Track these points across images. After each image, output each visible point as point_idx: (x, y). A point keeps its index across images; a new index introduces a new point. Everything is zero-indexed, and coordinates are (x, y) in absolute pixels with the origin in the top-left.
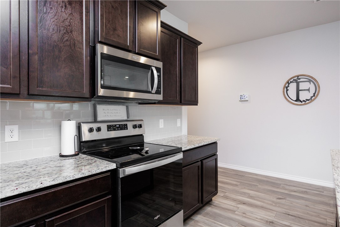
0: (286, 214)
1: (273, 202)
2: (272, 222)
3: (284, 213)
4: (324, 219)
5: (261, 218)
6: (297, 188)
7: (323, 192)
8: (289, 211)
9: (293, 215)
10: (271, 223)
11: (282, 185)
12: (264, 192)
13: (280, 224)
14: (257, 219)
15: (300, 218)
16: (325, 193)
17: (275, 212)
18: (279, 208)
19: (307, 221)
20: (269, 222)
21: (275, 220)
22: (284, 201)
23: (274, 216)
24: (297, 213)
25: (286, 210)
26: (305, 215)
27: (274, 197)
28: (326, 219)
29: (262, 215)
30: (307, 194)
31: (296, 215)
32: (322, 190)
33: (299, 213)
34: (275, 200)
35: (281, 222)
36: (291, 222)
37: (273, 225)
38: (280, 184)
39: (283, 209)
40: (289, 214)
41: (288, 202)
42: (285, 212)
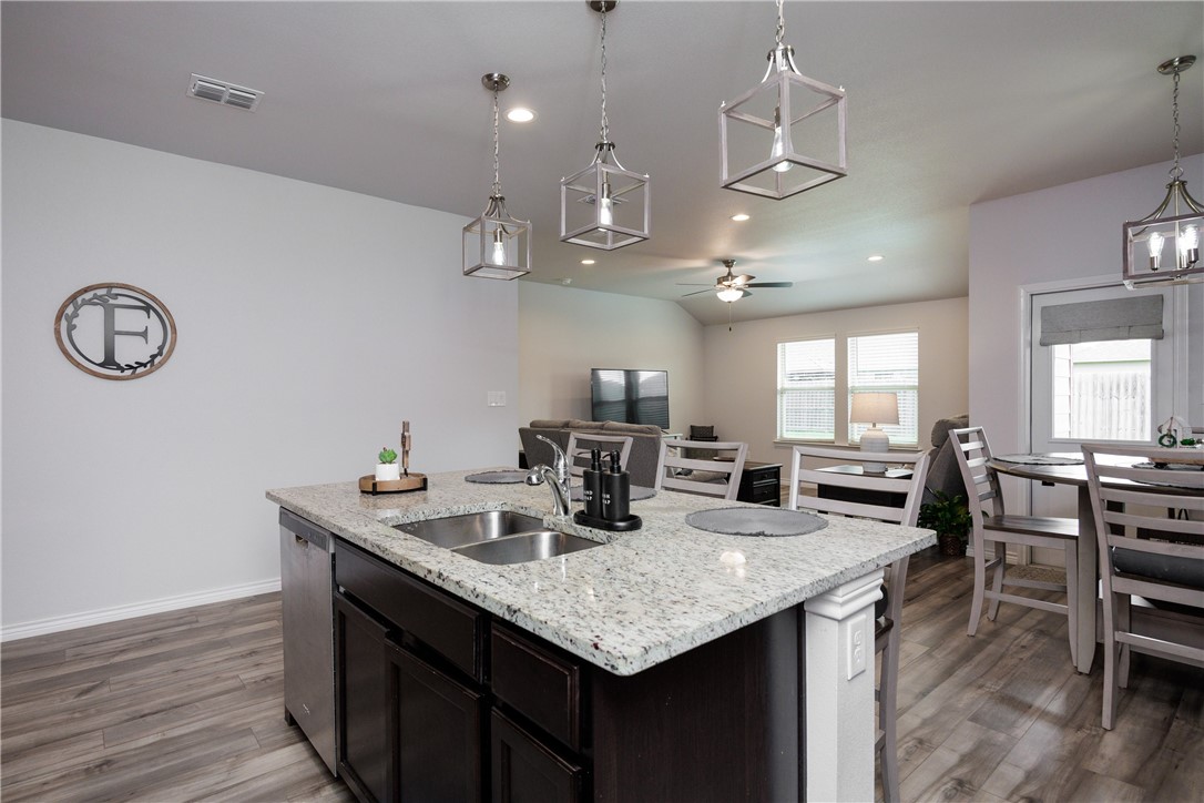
0: (134, 718)
1: (73, 710)
2: (108, 762)
3: (127, 721)
4: (233, 677)
5: (58, 775)
6: (124, 640)
7: (197, 621)
8: (134, 708)
9: (155, 710)
10: (105, 767)
11: (69, 653)
12: (16, 699)
13: (133, 753)
14: (46, 788)
15: (176, 707)
16: (203, 621)
17: (99, 733)
18: (103, 716)
19: (197, 704)
20: (97, 767)
21: (110, 751)
22: (106, 689)
23: (102, 742)
24: (161, 700)
25: (129, 710)
26: (186, 694)
27: (64, 696)
28: (238, 676)
29: (58, 766)
30: (160, 643)
31: (163, 707)
32: (194, 618)
33: (168, 699)
34: (72, 701)
35: (133, 745)
36: (159, 729)
37: (115, 766)
38: (58, 652)
39: (119, 712)
40: (143, 713)
41: (118, 686)
42: (127, 717)
